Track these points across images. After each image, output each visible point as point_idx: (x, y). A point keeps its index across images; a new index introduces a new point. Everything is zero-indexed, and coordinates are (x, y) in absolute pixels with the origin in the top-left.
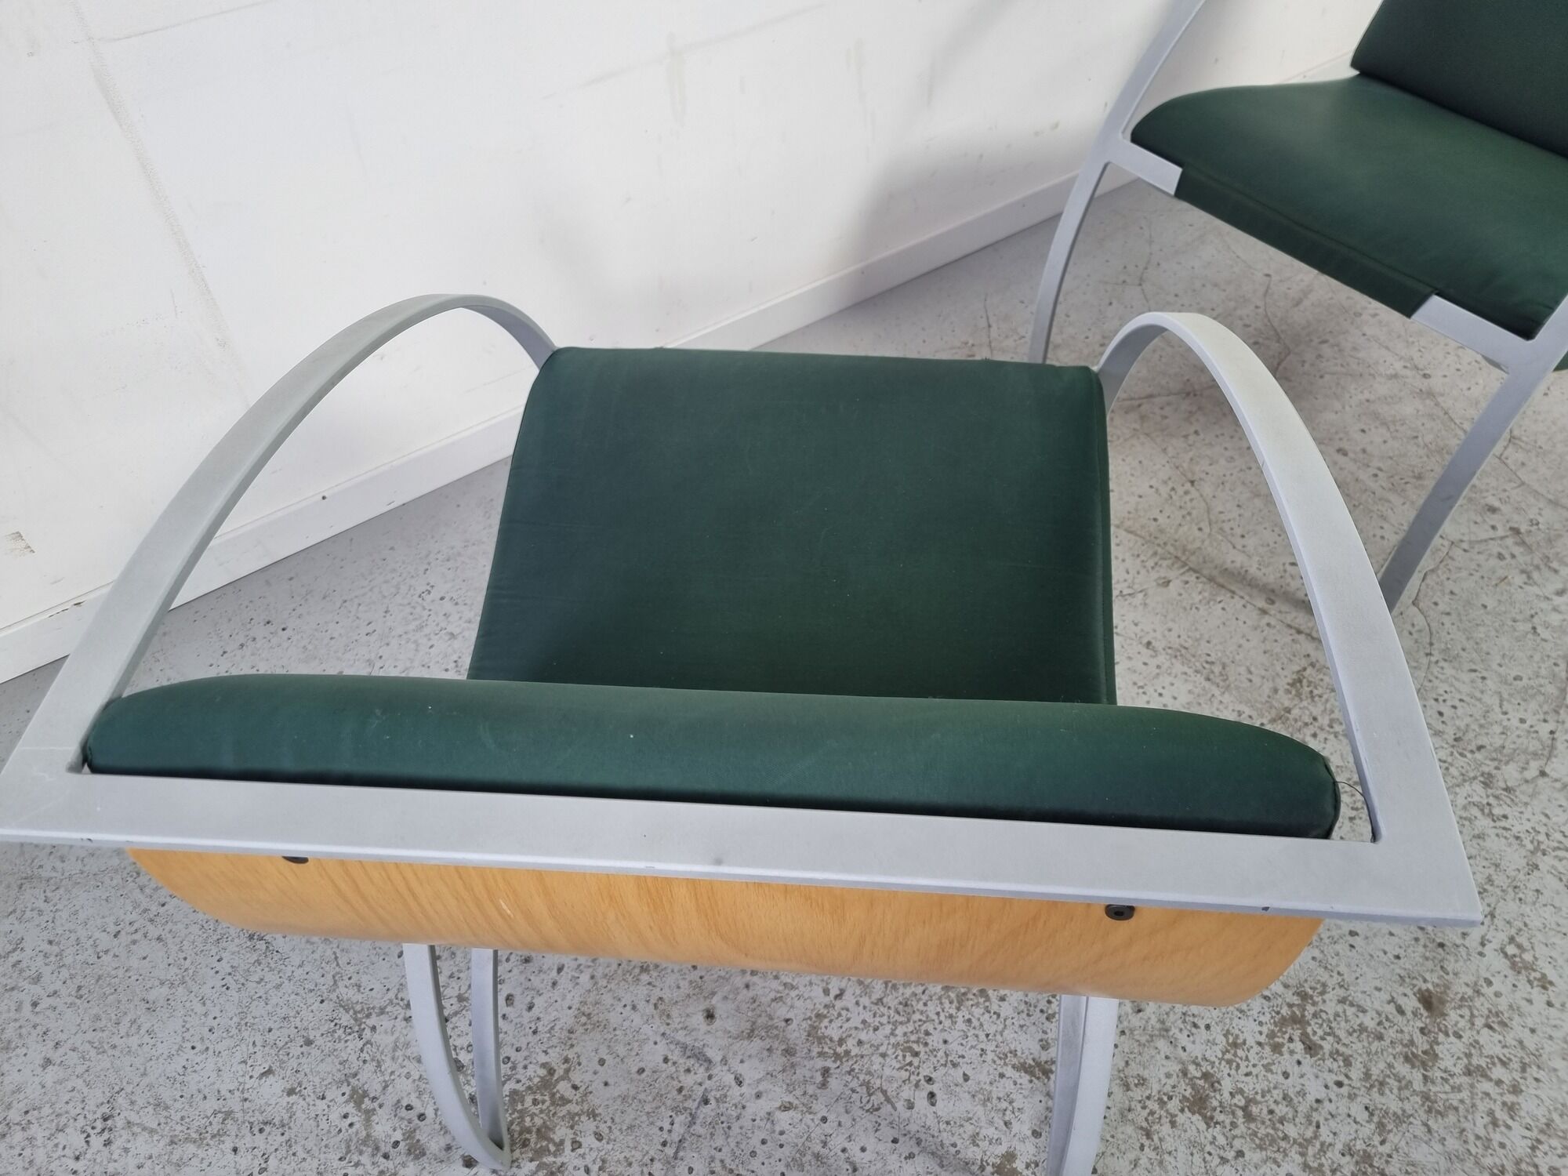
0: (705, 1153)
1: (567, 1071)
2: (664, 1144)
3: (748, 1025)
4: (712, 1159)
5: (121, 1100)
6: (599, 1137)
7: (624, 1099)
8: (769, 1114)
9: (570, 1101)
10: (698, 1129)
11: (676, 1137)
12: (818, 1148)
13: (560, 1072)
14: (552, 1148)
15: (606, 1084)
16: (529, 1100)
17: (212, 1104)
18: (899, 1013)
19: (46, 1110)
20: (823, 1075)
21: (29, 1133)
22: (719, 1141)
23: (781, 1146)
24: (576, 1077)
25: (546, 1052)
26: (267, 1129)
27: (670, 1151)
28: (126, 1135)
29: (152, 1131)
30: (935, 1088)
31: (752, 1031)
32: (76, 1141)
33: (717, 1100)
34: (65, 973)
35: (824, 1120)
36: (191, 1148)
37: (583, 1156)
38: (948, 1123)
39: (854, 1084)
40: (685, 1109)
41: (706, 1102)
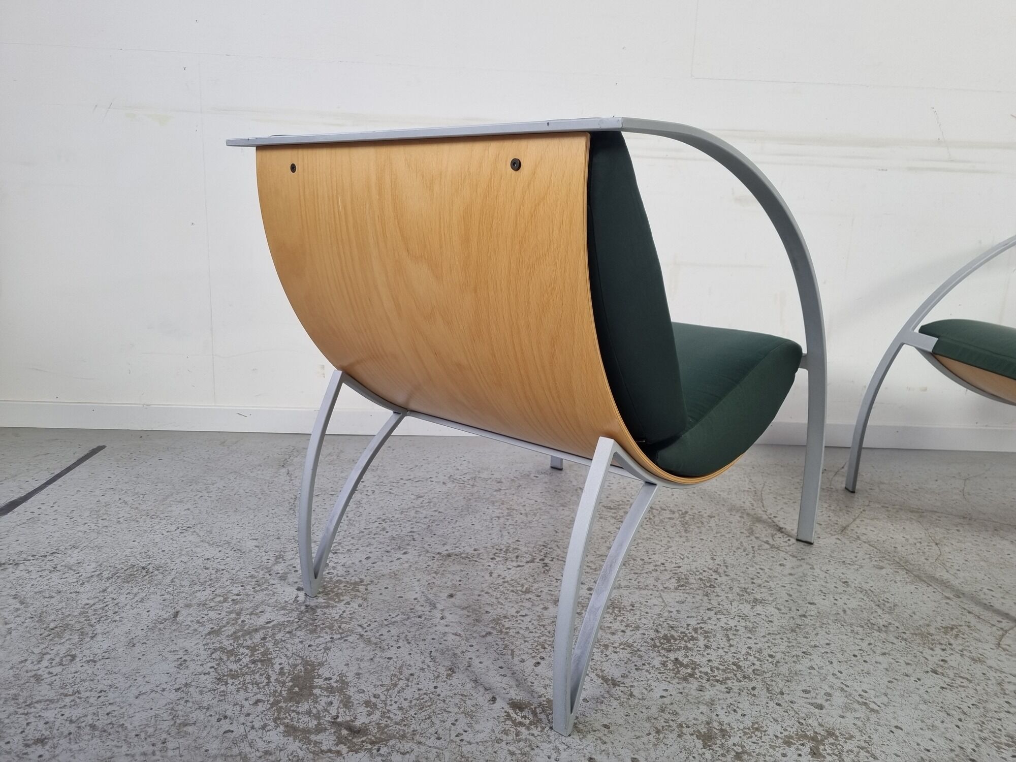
0: (401, 630)
1: (368, 584)
2: (386, 620)
3: (466, 606)
4: (403, 633)
5: (199, 526)
6: (360, 606)
7: (384, 601)
8: (446, 633)
9: (359, 592)
10: (407, 623)
11: (393, 620)
12: (458, 652)
13: (365, 583)
14: (337, 600)
15: (381, 594)
16: (343, 585)
17: (227, 539)
18: (549, 633)
19: (174, 519)
20: (487, 634)
21: (162, 521)
22: (411, 630)
23: (440, 644)
24: (369, 587)
25: (366, 576)
26: (237, 551)
27: (386, 622)
28: (190, 533)
29: (200, 536)
30: (542, 662)
31: (466, 608)
32: (173, 528)
33: (425, 619)
34: (220, 494)
35: (471, 646)
36: (206, 545)
37: (347, 608)
38: (537, 675)
39: (500, 643)
40: (407, 615)
41: (420, 617)
